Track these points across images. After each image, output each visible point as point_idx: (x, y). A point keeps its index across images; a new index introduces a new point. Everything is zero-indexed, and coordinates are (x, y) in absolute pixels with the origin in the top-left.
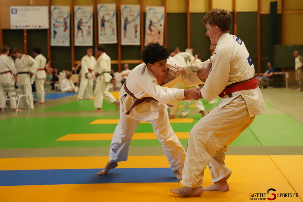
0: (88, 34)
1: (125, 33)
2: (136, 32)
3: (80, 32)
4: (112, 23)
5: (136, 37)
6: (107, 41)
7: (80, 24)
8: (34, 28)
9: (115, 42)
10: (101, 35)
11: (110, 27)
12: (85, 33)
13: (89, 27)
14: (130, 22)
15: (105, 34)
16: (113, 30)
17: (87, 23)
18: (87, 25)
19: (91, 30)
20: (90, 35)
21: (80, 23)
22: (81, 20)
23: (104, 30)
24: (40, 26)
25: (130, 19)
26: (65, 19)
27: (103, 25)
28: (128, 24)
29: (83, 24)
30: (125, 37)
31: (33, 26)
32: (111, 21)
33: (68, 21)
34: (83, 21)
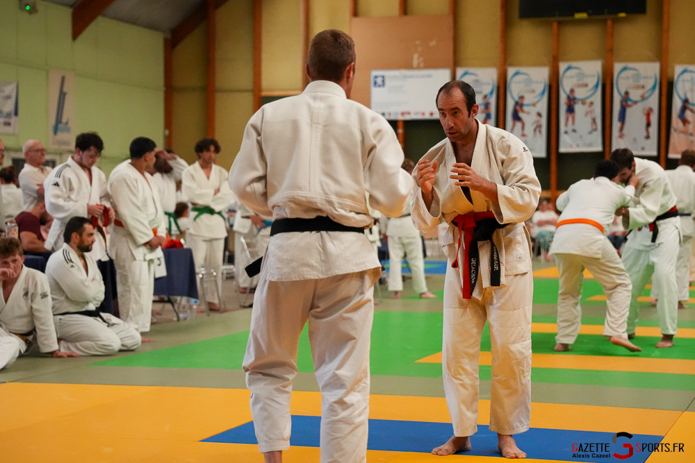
0: (535, 130)
1: (621, 129)
2: (648, 124)
3: (519, 125)
4: (592, 103)
5: (648, 137)
6: (578, 146)
7: (518, 108)
8: (419, 117)
9: (598, 148)
10: (566, 132)
11: (587, 114)
12: (529, 129)
13: (539, 115)
14: (636, 102)
15: (574, 131)
16: (594, 121)
17: (534, 105)
18: (534, 110)
19: (544, 121)
20: (540, 132)
21: (519, 105)
22: (522, 98)
23: (573, 122)
24: (432, 114)
25: (635, 95)
26: (485, 97)
27: (570, 110)
28: (629, 106)
29: (525, 108)
30: (621, 136)
31: (416, 113)
32: (588, 101)
33: (493, 101)
34: (526, 102)
